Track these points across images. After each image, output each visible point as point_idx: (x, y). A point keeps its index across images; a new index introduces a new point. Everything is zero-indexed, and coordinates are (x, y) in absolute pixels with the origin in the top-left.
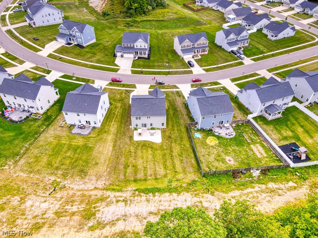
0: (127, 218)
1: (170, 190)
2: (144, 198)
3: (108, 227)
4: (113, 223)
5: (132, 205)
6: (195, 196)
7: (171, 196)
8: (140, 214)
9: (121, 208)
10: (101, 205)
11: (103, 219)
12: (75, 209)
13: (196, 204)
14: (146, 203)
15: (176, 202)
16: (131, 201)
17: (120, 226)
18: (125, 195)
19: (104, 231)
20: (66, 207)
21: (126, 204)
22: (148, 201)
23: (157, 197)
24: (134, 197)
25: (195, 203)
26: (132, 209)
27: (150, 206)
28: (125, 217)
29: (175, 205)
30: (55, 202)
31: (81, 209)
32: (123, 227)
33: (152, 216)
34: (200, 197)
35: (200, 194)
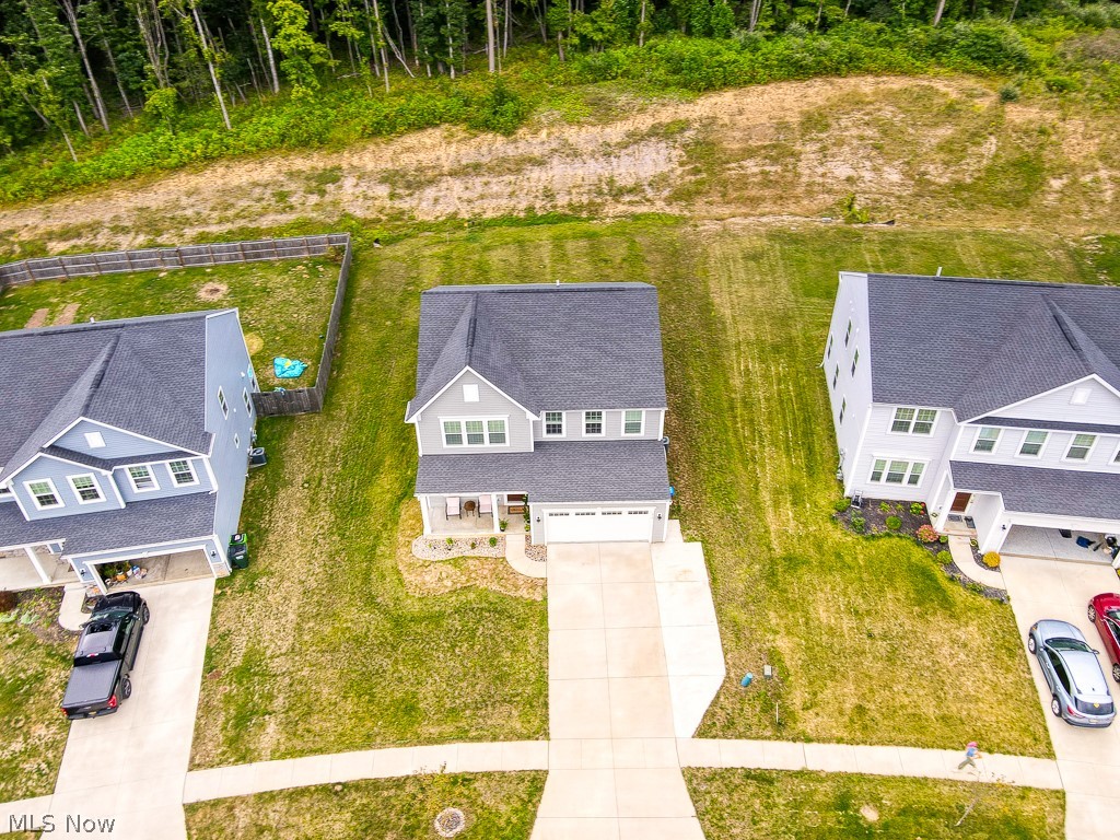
0: (601, 149)
1: (478, 224)
2: (562, 200)
3: (644, 128)
4: (635, 138)
5: (594, 179)
6: (403, 213)
7: (476, 211)
8: (568, 160)
9: (622, 170)
10: (682, 177)
11: (664, 145)
12: (752, 166)
13: (407, 192)
14: (556, 186)
15: (466, 195)
16: (600, 193)
17: (616, 132)
18: (621, 208)
19: (650, 122)
20: (778, 168)
21: (611, 182)
22: (549, 195)
23: (523, 205)
24: (591, 203)
25: (411, 195)
26: (592, 170)
27: (543, 178)
28: (607, 152)
29: (469, 185)
30: (819, 180)
31: (733, 165)
32: (608, 130)
33: (537, 152)
34: (388, 211)
35: (384, 218)
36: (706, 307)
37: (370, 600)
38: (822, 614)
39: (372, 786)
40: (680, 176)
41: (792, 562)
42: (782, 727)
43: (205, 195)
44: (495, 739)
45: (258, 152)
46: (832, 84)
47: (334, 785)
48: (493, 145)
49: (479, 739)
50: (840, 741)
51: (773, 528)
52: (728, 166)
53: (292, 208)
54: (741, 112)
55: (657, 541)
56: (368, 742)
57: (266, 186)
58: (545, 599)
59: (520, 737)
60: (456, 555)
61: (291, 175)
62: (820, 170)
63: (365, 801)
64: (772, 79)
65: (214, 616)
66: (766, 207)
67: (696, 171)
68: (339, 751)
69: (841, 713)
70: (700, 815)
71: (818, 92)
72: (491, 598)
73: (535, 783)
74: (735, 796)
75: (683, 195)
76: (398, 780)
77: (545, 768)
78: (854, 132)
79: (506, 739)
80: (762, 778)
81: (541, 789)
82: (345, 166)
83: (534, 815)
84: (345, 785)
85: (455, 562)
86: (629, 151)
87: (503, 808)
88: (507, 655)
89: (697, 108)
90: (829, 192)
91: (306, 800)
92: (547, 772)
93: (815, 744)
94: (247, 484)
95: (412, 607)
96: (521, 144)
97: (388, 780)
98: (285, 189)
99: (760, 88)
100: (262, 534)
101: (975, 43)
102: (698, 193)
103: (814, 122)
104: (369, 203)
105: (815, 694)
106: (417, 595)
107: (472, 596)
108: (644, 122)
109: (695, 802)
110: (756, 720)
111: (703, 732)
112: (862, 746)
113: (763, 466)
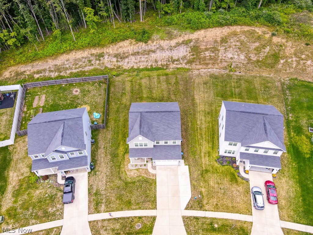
0: (170, 48)
1: (139, 70)
2: (159, 63)
3: (181, 42)
4: (178, 45)
5: (168, 57)
6: (120, 66)
7: (138, 66)
8: (161, 51)
9: (175, 54)
10: (189, 56)
11: (185, 47)
12: (207, 54)
13: (121, 60)
14: (158, 59)
15: (136, 61)
16: (169, 61)
17: (173, 42)
18: (174, 65)
19: (182, 39)
20: (214, 54)
21: (172, 58)
22: (156, 61)
23: (150, 65)
24: (167, 64)
25: (122, 61)
26: (167, 54)
27: (155, 56)
28: (171, 49)
29: (136, 58)
30: (224, 58)
31: (203, 53)
32: (171, 42)
33: (153, 48)
34: (116, 66)
35: (115, 68)
36: (193, 99)
37: (120, 178)
38: (212, 183)
39: (123, 218)
40: (189, 57)
41: (207, 171)
42: (201, 207)
43: (71, 61)
44: (146, 209)
45: (83, 48)
46: (229, 28)
47: (116, 218)
48: (142, 46)
49: (143, 209)
50: (212, 211)
51: (203, 162)
52: (202, 53)
53: (92, 65)
54: (205, 37)
55: (179, 165)
56: (122, 209)
57: (86, 58)
58: (156, 179)
59: (151, 209)
60: (137, 168)
61: (92, 55)
62: (224, 55)
63: (122, 221)
64: (214, 27)
65: (89, 181)
66: (210, 66)
67: (193, 55)
68: (116, 211)
69: (213, 205)
70: (185, 225)
71: (226, 31)
72: (145, 178)
73: (154, 218)
74: (192, 222)
75: (190, 62)
76: (128, 217)
77: (156, 215)
78: (234, 44)
79: (148, 209)
80: (197, 218)
81: (155, 220)
82: (105, 52)
83: (154, 225)
84: (118, 218)
85: (137, 170)
86: (177, 48)
87: (148, 223)
88: (148, 191)
89: (194, 35)
90: (226, 62)
91: (111, 221)
92: (156, 216)
93: (207, 212)
94: (91, 148)
95: (129, 180)
96: (149, 46)
97: (126, 217)
98: (90, 59)
99: (211, 29)
100: (96, 161)
101: (267, 17)
102: (193, 61)
103: (224, 40)
104: (111, 63)
105: (208, 201)
106: (130, 177)
107: (141, 178)
108: (180, 40)
109: (184, 223)
110: (197, 206)
111: (186, 209)
112: (216, 212)
113: (203, 146)
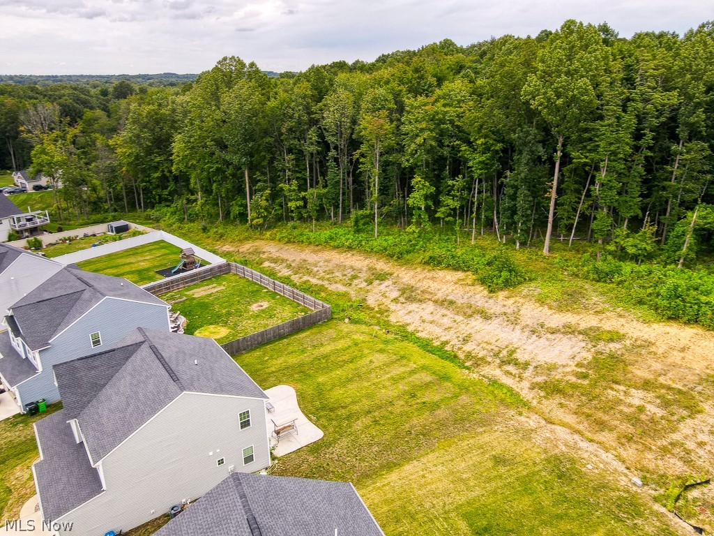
0: (535, 326)
2: (468, 347)
3: (583, 326)
6: (387, 311)
7: (419, 329)
8: (505, 324)
9: (530, 348)
10: (566, 374)
11: (583, 344)
12: (637, 397)
13: (403, 301)
14: (478, 337)
15: (427, 317)
16: (496, 355)
17: (557, 319)
18: (497, 372)
19: (593, 323)
20: (660, 412)
21: (513, 351)
22: (466, 340)
23: (445, 338)
26: (510, 337)
27: (476, 328)
28: (536, 331)
29: (435, 312)
30: (691, 445)
31: (622, 388)
32: (556, 316)
33: (494, 310)
34: (383, 307)
35: (376, 309)
36: (393, 466)
43: (330, 264)
45: (369, 252)
48: (479, 295)
52: (615, 386)
53: (350, 285)
54: (683, 350)
57: (354, 270)
61: (370, 269)
62: (704, 438)
66: (607, 437)
67: (583, 376)
82: (395, 275)
86: (553, 337)
89: (645, 330)
90: (688, 462)
96: (491, 301)
98: (359, 275)
102: (563, 393)
104: (381, 298)
108: (587, 321)
